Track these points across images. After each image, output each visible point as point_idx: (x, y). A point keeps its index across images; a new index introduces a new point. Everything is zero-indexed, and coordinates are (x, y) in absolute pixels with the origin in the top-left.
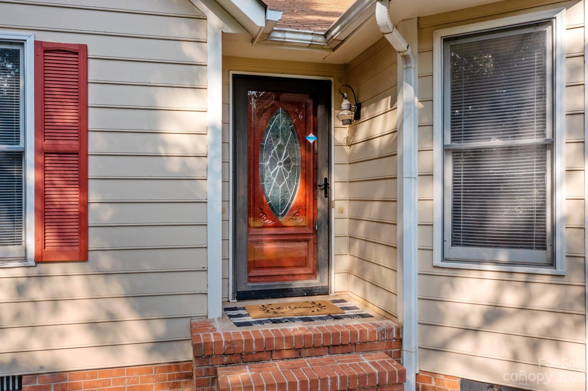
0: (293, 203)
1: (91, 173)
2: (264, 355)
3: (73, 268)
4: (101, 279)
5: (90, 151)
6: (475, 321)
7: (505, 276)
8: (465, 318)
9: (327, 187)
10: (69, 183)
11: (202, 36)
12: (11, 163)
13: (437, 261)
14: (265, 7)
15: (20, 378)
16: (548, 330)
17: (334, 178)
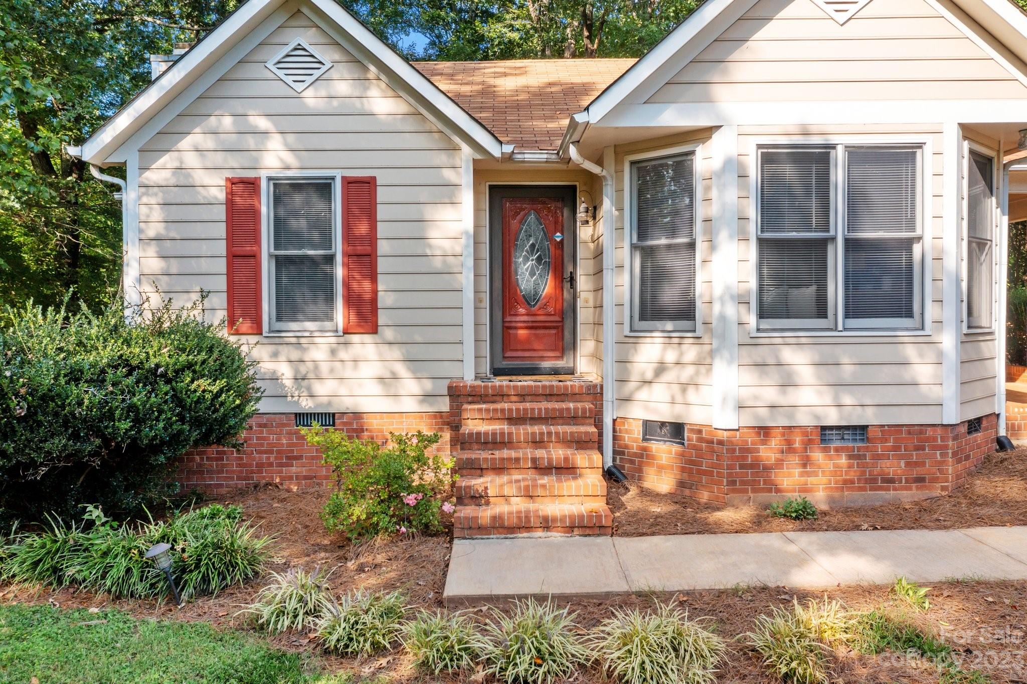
0: (544, 294)
1: (379, 270)
2: (498, 398)
3: (367, 338)
4: (386, 347)
5: (379, 253)
6: (649, 375)
7: (667, 340)
8: (643, 374)
9: (572, 280)
10: (364, 276)
11: (458, 162)
12: (326, 263)
13: (627, 332)
14: (501, 143)
15: (334, 414)
16: (692, 378)
17: (579, 271)
